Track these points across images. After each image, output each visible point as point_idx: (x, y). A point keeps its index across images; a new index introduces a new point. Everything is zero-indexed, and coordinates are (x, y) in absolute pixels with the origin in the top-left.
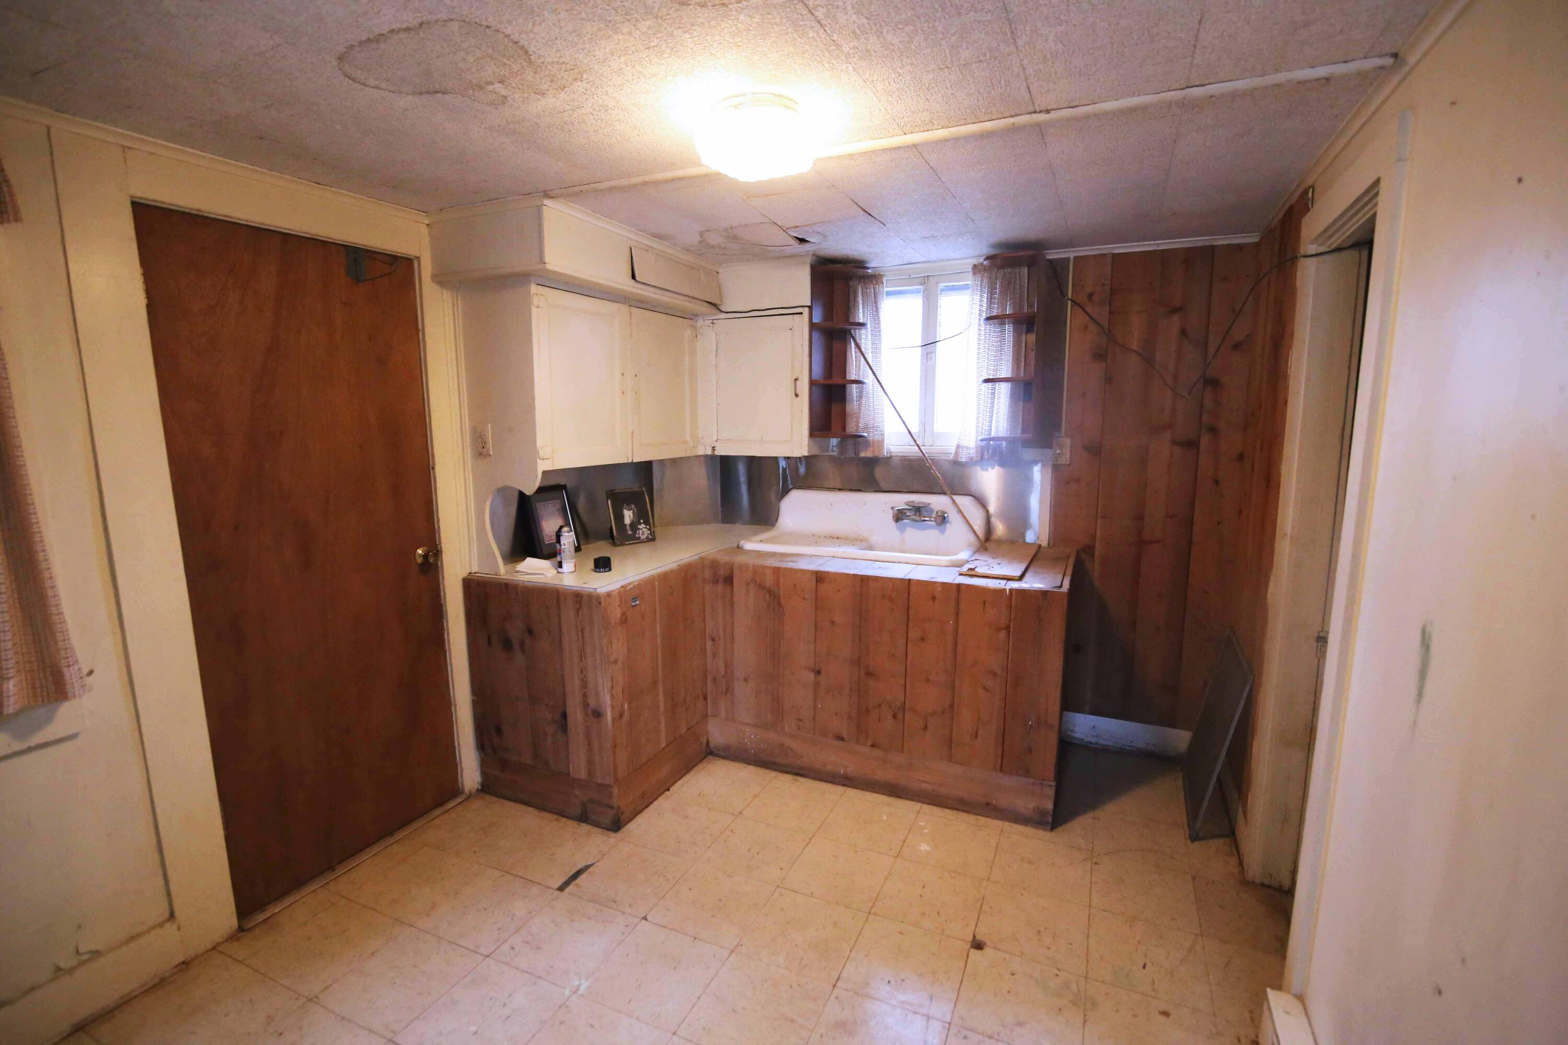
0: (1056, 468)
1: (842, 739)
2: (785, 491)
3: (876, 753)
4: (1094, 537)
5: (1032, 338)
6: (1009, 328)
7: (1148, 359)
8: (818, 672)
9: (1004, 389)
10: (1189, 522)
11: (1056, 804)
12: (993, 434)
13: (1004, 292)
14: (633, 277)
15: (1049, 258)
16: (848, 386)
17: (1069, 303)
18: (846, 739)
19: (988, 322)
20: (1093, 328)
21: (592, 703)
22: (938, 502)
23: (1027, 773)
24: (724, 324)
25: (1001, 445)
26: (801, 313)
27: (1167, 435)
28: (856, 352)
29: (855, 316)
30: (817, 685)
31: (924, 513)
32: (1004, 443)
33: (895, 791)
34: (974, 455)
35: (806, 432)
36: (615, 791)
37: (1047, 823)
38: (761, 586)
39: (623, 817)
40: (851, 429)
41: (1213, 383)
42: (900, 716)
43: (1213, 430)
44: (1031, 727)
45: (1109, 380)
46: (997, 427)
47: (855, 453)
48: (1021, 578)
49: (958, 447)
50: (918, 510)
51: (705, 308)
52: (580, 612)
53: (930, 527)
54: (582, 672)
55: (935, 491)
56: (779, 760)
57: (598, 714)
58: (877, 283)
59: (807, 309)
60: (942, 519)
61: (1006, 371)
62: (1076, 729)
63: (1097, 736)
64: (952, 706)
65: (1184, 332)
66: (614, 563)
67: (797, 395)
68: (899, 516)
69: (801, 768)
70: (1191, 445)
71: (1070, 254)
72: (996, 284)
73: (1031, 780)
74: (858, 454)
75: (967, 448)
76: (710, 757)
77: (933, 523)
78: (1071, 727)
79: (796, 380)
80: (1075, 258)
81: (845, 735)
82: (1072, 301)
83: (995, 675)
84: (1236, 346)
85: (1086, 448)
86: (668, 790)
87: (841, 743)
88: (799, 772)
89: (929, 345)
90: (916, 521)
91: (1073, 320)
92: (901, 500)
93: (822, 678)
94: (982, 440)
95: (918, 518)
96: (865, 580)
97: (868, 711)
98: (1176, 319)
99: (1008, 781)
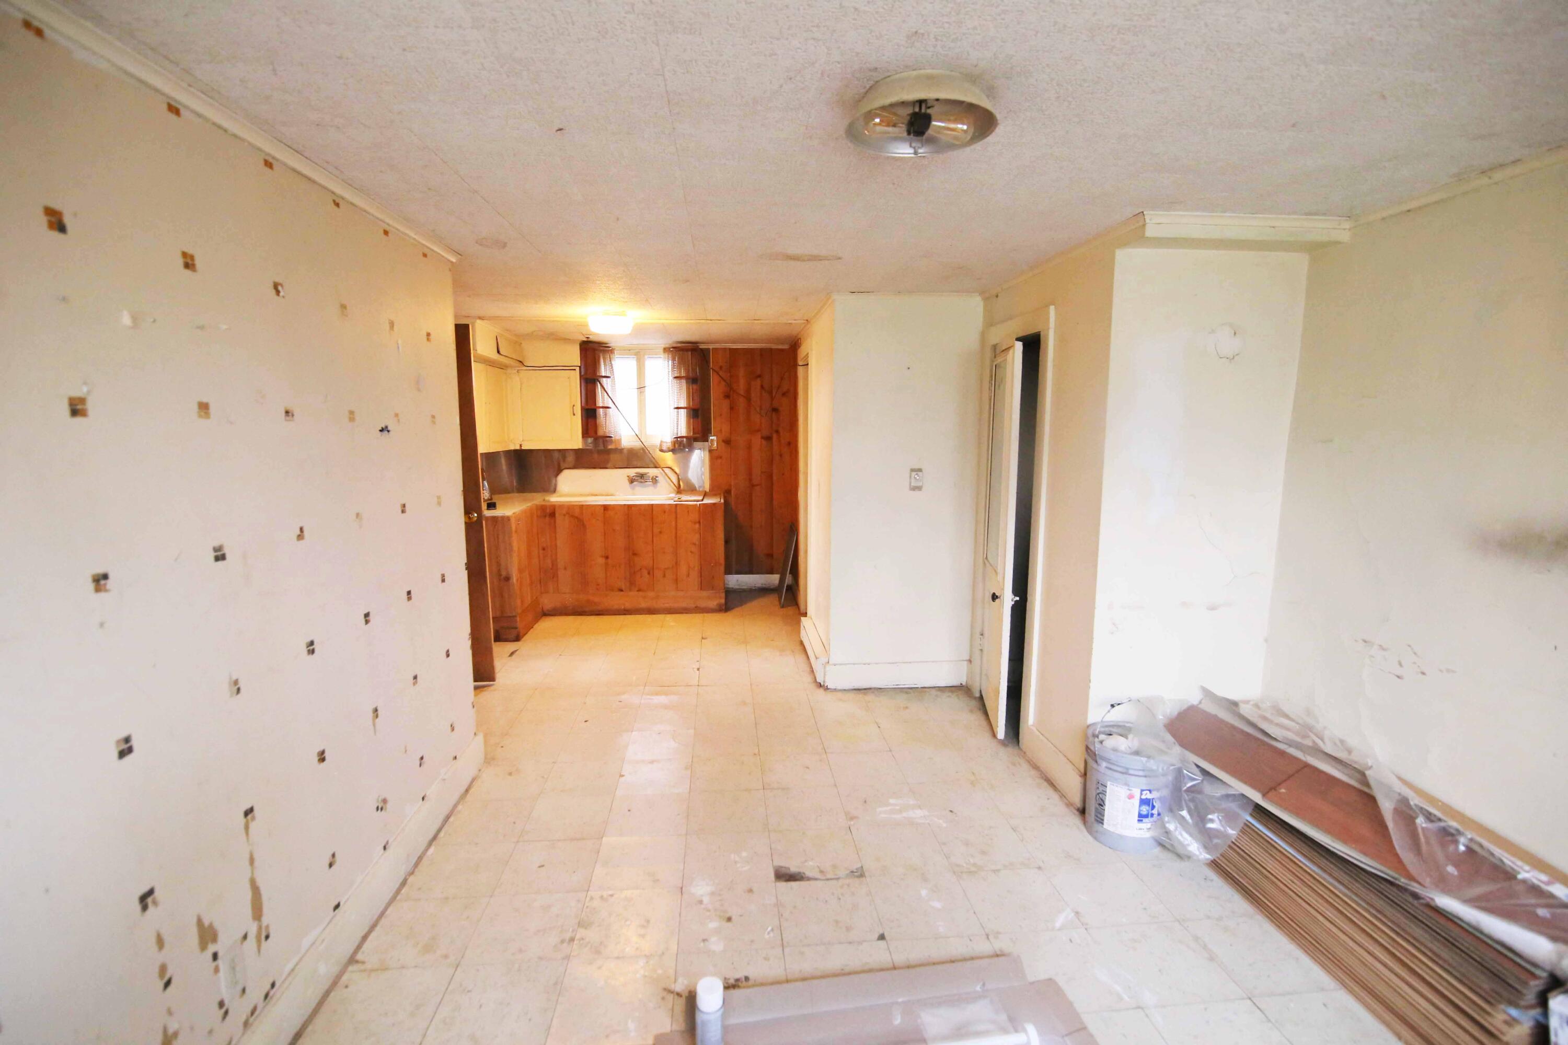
0: (710, 451)
1: (622, 590)
2: (559, 471)
3: (641, 593)
4: (730, 486)
5: (695, 387)
6: (684, 381)
7: (748, 398)
8: (607, 558)
9: (683, 412)
10: (770, 476)
11: (725, 601)
12: (679, 435)
13: (679, 363)
14: (498, 352)
15: (701, 347)
16: (597, 409)
17: (711, 370)
18: (624, 590)
19: (675, 379)
20: (723, 383)
21: (504, 573)
22: (652, 472)
23: (713, 588)
24: (524, 374)
25: (683, 441)
26: (575, 370)
27: (759, 435)
28: (601, 391)
29: (599, 371)
30: (607, 564)
31: (645, 478)
32: (685, 439)
33: (651, 611)
34: (671, 446)
35: (580, 435)
36: (518, 619)
37: (723, 610)
38: (572, 516)
39: (521, 634)
40: (600, 433)
41: (775, 410)
42: (651, 572)
43: (777, 432)
44: (713, 566)
45: (732, 408)
46: (681, 431)
47: (604, 447)
48: (702, 500)
49: (661, 442)
50: (642, 476)
51: (518, 364)
52: (496, 526)
53: (649, 486)
54: (497, 558)
55: (650, 466)
56: (587, 609)
57: (507, 579)
58: (612, 353)
59: (578, 368)
60: (655, 480)
61: (683, 403)
62: (730, 583)
63: (739, 585)
64: (676, 563)
65: (762, 387)
66: (497, 505)
67: (574, 415)
68: (632, 481)
69: (599, 611)
70: (768, 439)
71: (711, 347)
72: (675, 358)
73: (714, 591)
74: (607, 447)
75: (666, 443)
76: (544, 618)
77: (651, 483)
78: (727, 583)
79: (574, 406)
80: (713, 349)
81: (623, 588)
82: (713, 369)
83: (694, 544)
84: (784, 394)
85: (724, 441)
86: (532, 628)
87: (622, 593)
88: (599, 613)
89: (641, 388)
90: (641, 482)
91: (714, 379)
92: (632, 472)
93: (610, 561)
94: (675, 438)
95: (643, 481)
96: (630, 506)
97: (634, 572)
98: (758, 381)
99: (705, 594)
